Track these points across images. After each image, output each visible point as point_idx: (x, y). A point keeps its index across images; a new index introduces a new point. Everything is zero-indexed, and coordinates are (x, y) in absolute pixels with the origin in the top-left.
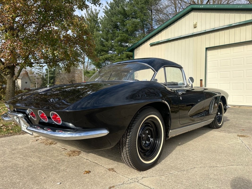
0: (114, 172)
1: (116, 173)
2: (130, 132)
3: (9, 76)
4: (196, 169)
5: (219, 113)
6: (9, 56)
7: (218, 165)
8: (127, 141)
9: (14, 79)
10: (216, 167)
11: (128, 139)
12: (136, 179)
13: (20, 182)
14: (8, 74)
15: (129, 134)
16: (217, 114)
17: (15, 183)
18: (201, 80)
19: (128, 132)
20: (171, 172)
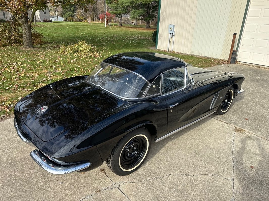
0: (104, 173)
1: (105, 175)
2: (113, 155)
3: (23, 20)
4: (170, 177)
5: (226, 101)
6: (18, 6)
7: (192, 174)
8: (111, 161)
9: (29, 24)
10: (188, 176)
11: (111, 160)
12: (118, 184)
13: (34, 178)
14: (21, 19)
15: (113, 156)
16: (224, 101)
17: (30, 179)
18: (235, 34)
19: (112, 154)
20: (149, 179)
